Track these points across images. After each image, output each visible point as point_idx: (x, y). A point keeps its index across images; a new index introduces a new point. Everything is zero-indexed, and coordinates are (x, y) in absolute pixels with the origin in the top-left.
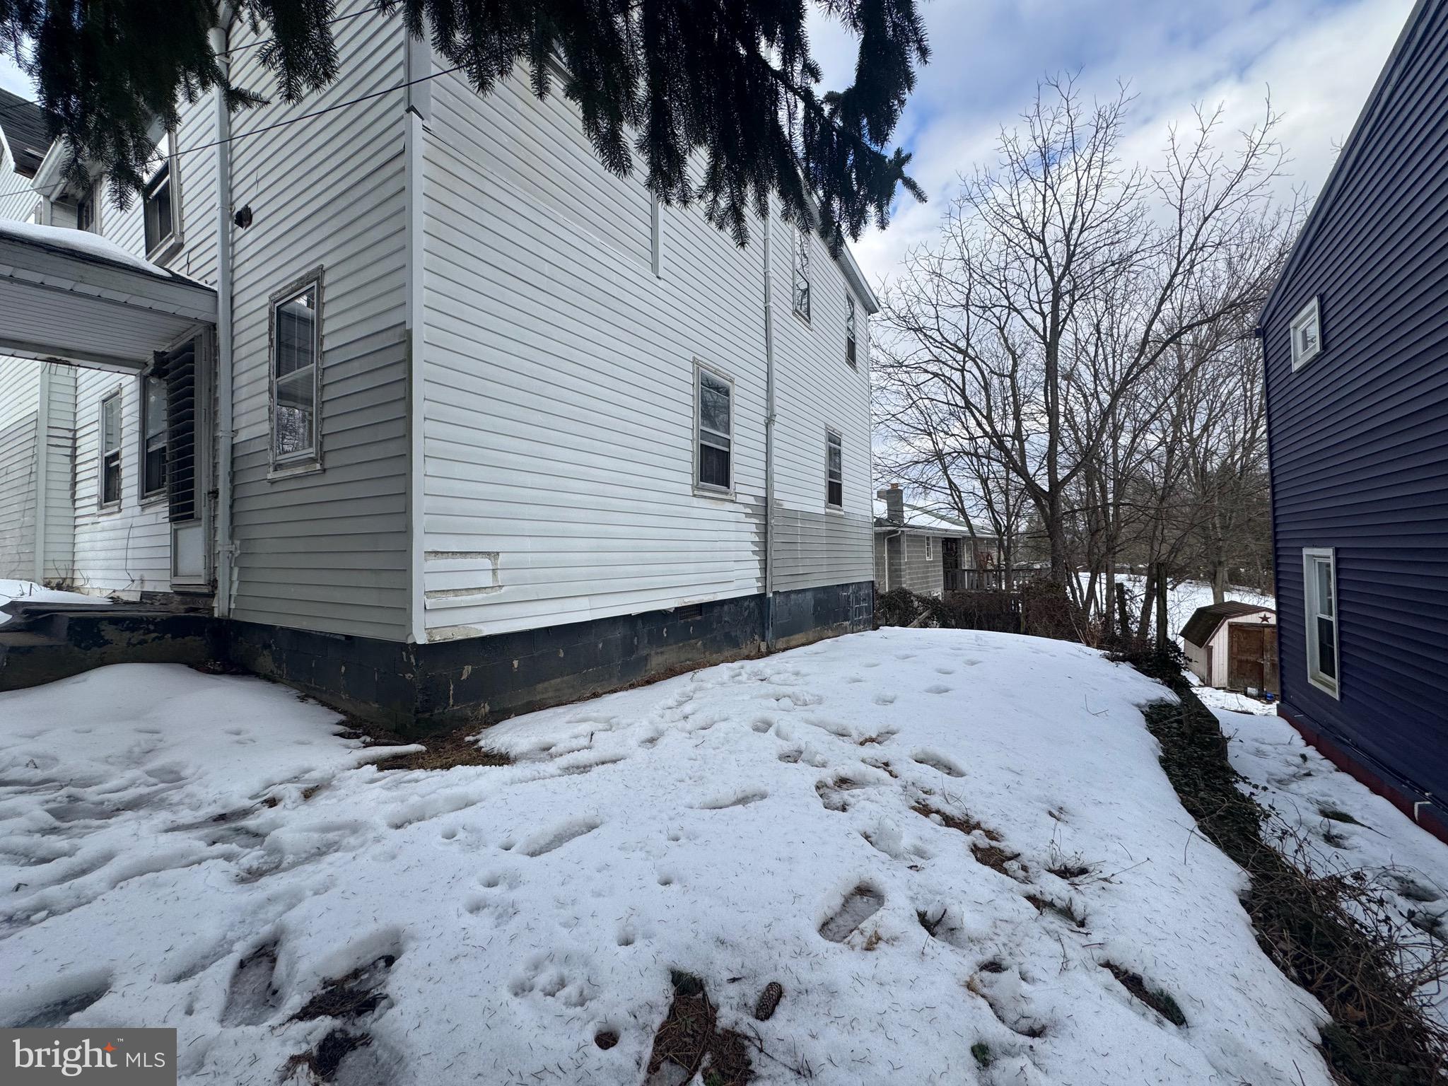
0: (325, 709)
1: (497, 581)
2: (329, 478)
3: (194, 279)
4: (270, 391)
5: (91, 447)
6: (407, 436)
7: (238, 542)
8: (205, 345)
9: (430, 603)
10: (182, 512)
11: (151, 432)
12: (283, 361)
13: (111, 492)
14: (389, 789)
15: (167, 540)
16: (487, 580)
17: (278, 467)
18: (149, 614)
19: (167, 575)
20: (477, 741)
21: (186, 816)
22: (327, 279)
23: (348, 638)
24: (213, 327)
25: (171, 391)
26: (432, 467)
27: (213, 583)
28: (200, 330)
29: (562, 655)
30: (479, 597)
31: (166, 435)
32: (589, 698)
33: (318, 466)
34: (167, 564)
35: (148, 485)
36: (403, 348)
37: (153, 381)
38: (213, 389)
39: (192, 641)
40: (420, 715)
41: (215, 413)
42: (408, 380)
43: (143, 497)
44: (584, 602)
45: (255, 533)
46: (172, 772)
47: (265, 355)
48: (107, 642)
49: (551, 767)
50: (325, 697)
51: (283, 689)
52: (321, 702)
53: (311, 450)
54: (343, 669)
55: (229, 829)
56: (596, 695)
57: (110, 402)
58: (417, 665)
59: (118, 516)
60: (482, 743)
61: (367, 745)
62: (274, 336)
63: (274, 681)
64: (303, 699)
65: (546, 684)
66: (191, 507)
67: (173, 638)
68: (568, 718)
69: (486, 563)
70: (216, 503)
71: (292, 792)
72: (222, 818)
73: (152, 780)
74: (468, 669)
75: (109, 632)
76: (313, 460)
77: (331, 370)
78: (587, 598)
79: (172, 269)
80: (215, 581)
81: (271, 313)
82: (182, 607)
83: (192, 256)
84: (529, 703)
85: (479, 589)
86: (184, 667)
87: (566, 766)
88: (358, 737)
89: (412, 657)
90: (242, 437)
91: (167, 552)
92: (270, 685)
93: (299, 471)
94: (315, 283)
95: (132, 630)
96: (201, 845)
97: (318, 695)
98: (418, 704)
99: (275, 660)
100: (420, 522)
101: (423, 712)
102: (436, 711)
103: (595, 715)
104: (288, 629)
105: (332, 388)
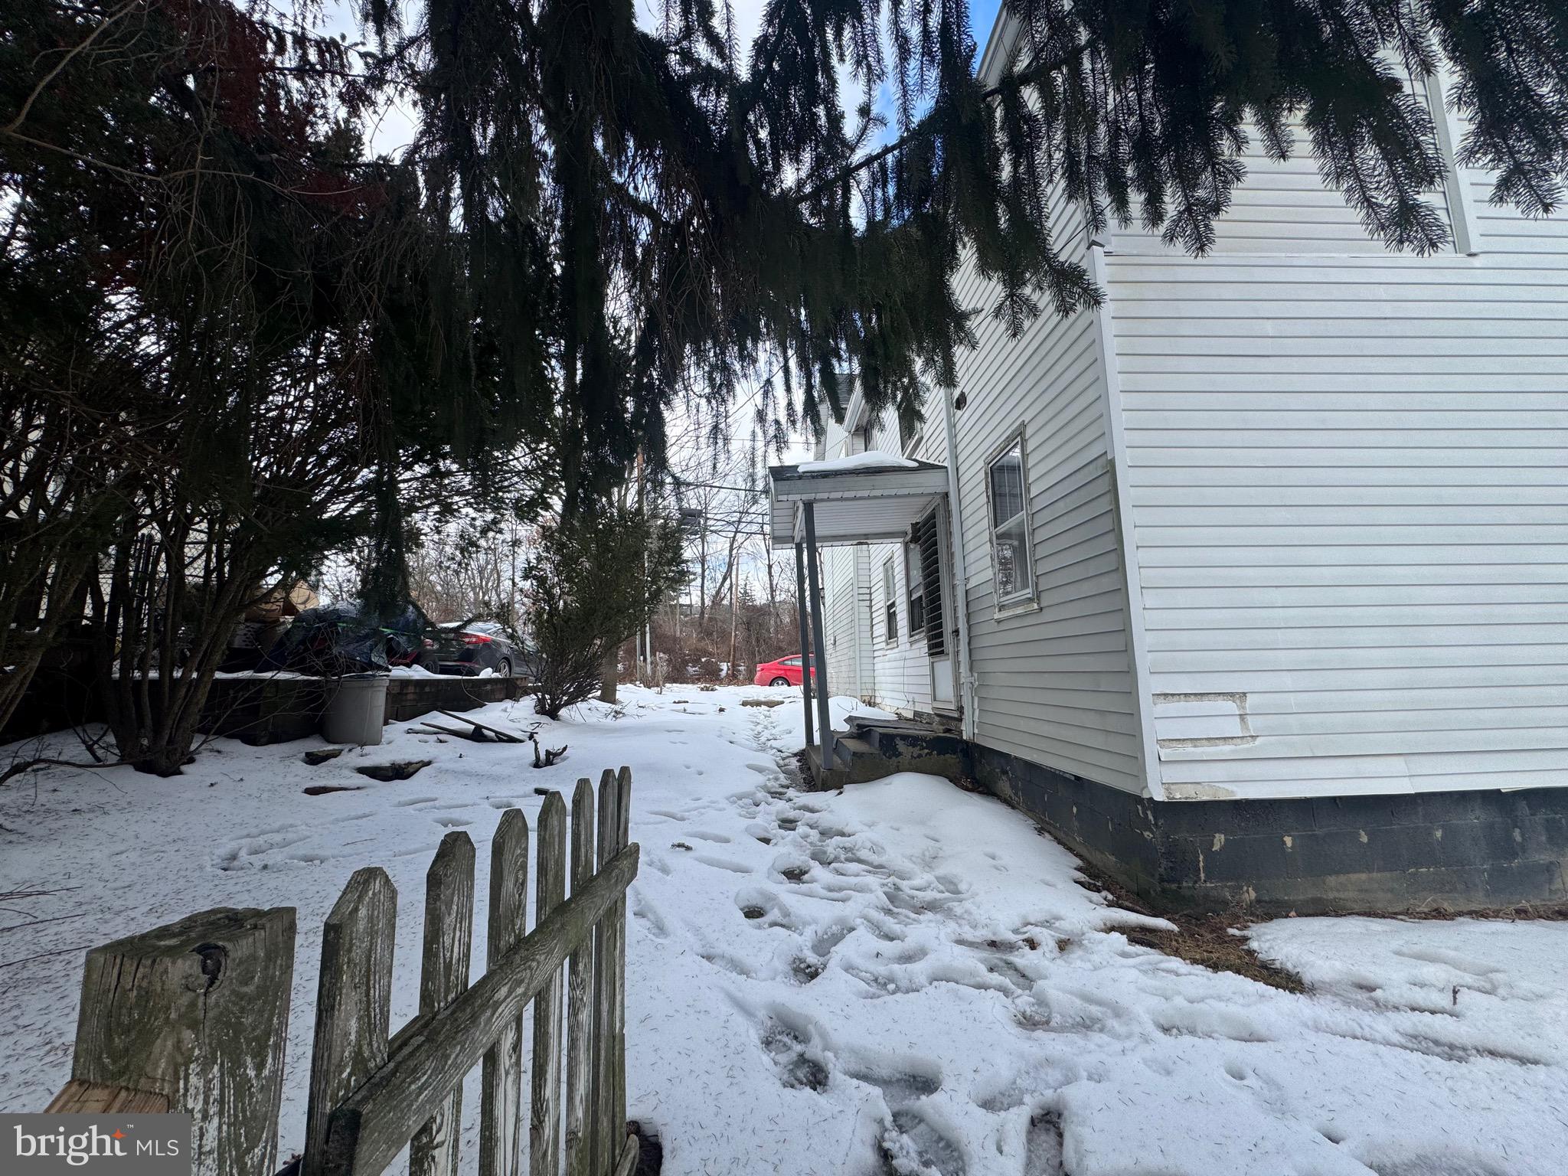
0: (1061, 847)
1: (1248, 729)
2: (1047, 616)
3: (931, 461)
4: (991, 541)
5: (879, 600)
6: (1121, 568)
7: (976, 675)
8: (942, 512)
9: (1165, 754)
10: (936, 649)
11: (913, 585)
12: (999, 515)
13: (892, 633)
14: (1145, 972)
15: (927, 671)
16: (1234, 728)
17: (1002, 608)
18: (922, 733)
19: (929, 699)
20: (1246, 939)
21: (969, 934)
22: (1029, 432)
23: (1078, 778)
24: (947, 495)
25: (924, 551)
26: (1151, 599)
27: (961, 709)
28: (938, 500)
29: (1365, 839)
30: (1225, 750)
31: (922, 587)
32: (1426, 916)
33: (1036, 606)
34: (928, 690)
35: (914, 627)
36: (1107, 478)
37: (912, 546)
38: (949, 546)
39: (951, 758)
40: (1166, 885)
41: (953, 565)
42: (1115, 511)
43: (911, 636)
44: (1398, 765)
45: (988, 667)
46: (952, 883)
47: (984, 511)
48: (900, 754)
49: (1383, 1025)
50: (1061, 835)
51: (1021, 816)
52: (1056, 838)
53: (1027, 591)
54: (1075, 810)
55: (1001, 960)
56: (1439, 914)
57: (888, 566)
58: (1156, 824)
59: (896, 650)
60: (1254, 945)
61: (1110, 905)
62: (990, 493)
63: (1013, 807)
64: (1040, 831)
65: (1342, 878)
66: (941, 644)
67: (938, 754)
68: (1396, 943)
69: (1230, 706)
70: (958, 640)
71: (1047, 938)
72: (993, 944)
73: (941, 887)
74: (1219, 840)
75: (901, 746)
76: (1031, 600)
77: (1039, 514)
78: (1401, 758)
79: (919, 458)
80: (962, 707)
81: (986, 474)
82: (942, 728)
83: (929, 443)
84: (1316, 901)
85: (1225, 738)
86: (947, 781)
87: (1411, 1031)
88: (1099, 891)
89: (1149, 813)
90: (972, 584)
91: (928, 680)
92: (1010, 810)
93: (1020, 610)
94: (1019, 439)
95: (914, 746)
96: (982, 969)
97: (1052, 830)
98: (1161, 870)
99: (1013, 787)
100: (1143, 661)
101: (1168, 882)
102: (1185, 884)
103: (1452, 953)
104: (1021, 759)
105: (1041, 530)
